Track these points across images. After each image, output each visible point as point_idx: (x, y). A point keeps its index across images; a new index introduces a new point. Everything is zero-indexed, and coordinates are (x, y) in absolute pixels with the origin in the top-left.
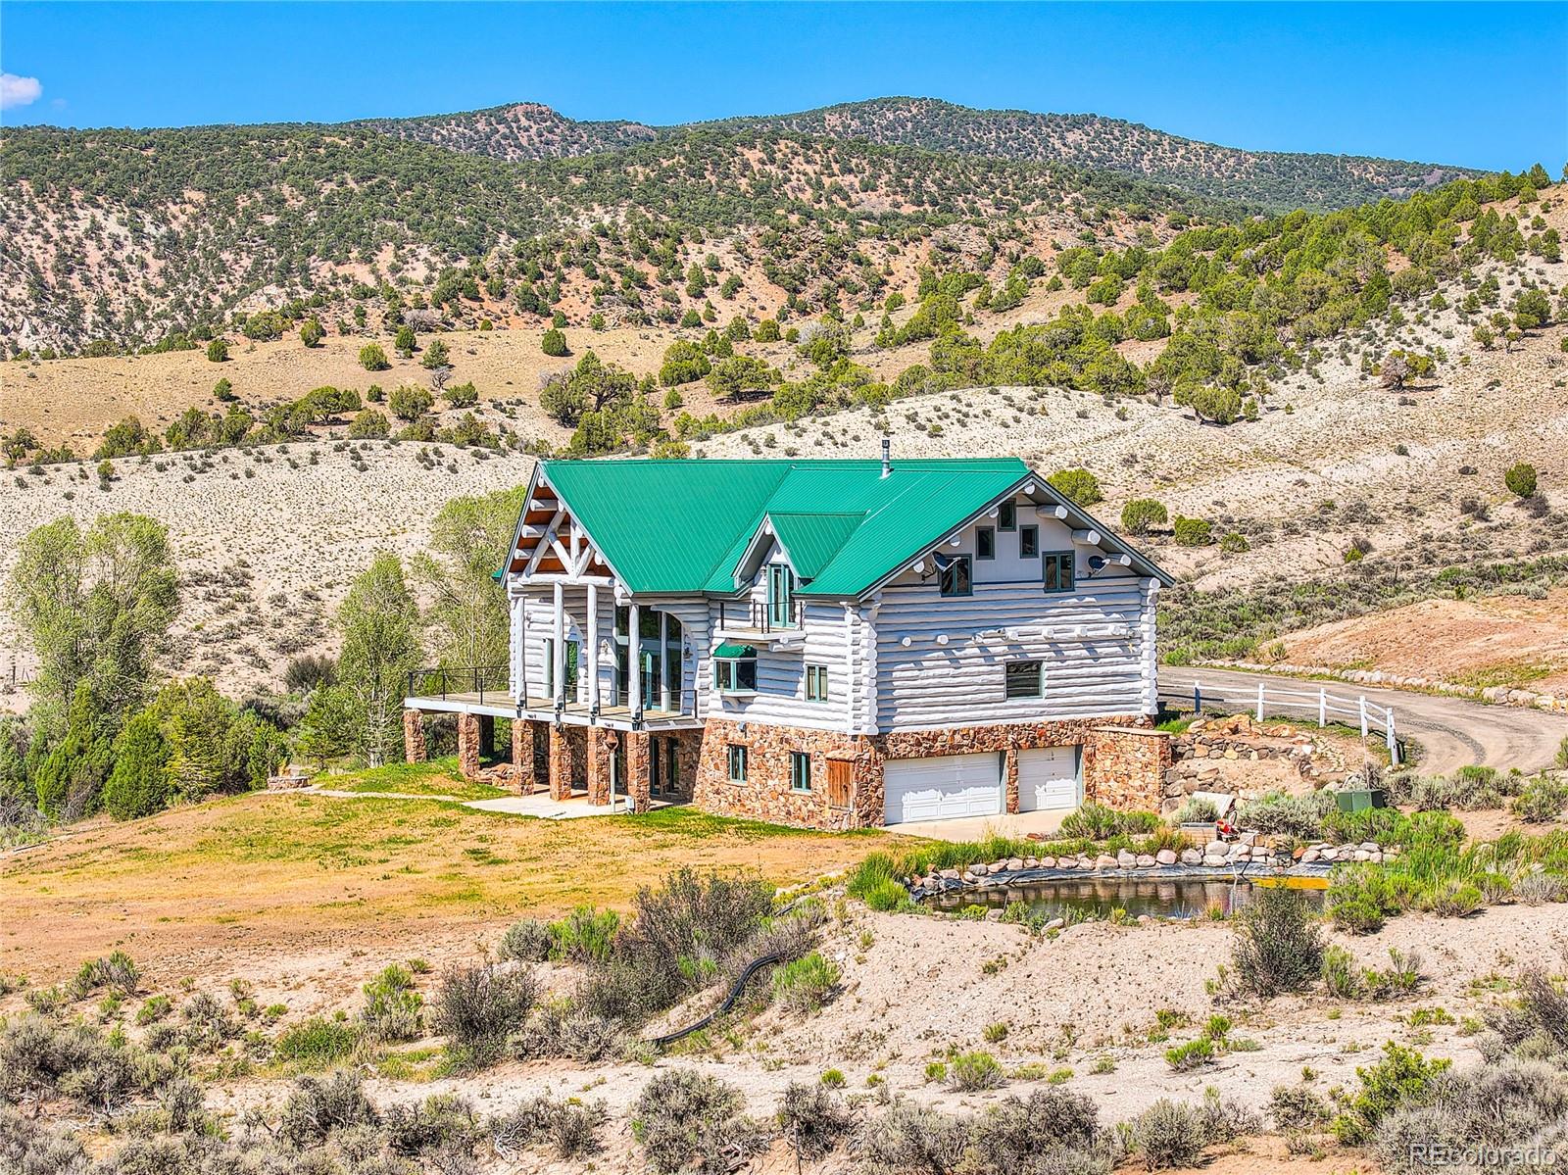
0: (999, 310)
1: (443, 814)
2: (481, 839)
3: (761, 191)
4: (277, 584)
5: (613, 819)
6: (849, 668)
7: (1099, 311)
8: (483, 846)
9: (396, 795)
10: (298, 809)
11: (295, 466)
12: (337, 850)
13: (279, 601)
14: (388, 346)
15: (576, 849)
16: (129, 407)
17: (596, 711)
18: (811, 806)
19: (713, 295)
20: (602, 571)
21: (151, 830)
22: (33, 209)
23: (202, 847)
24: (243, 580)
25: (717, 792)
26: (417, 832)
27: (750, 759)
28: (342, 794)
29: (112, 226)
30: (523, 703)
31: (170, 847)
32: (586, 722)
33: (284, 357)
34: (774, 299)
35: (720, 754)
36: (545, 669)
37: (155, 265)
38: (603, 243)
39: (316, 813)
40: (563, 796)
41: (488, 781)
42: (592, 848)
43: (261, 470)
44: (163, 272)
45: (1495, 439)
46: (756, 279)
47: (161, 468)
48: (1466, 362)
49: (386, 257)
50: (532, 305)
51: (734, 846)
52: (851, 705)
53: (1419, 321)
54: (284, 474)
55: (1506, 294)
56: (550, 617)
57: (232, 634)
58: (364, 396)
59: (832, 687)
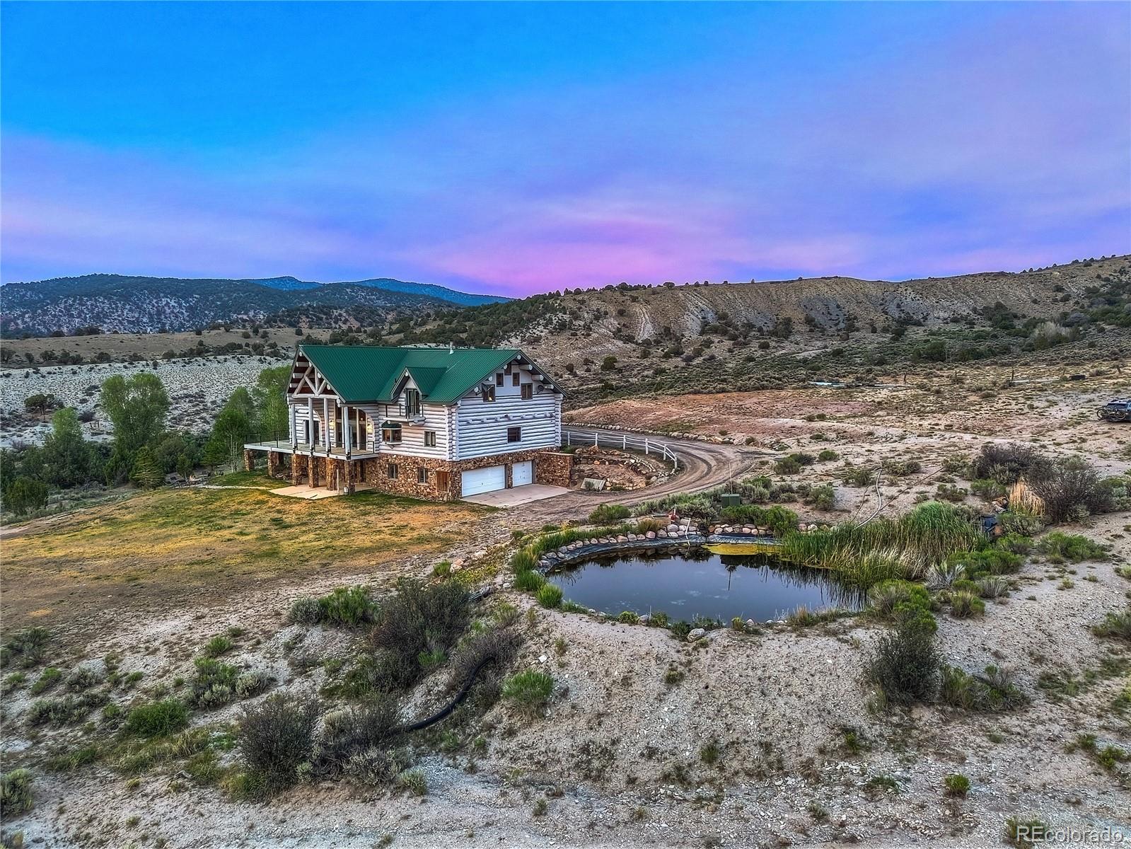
0: (420, 325)
1: (260, 498)
2: (279, 512)
3: (351, 299)
4: (213, 397)
5: (340, 498)
6: (447, 433)
7: (448, 326)
8: (280, 516)
9: (241, 487)
10: (194, 496)
11: (219, 362)
12: (208, 520)
13: (214, 402)
14: (250, 331)
15: (324, 517)
16: (171, 347)
17: (329, 451)
18: (428, 490)
19: (340, 323)
20: (331, 392)
21: (123, 508)
22: (148, 298)
23: (144, 518)
24: (202, 396)
25: (384, 483)
26: (249, 508)
27: (399, 470)
28: (215, 487)
29: (172, 303)
30: (296, 447)
31: (128, 517)
32: (325, 456)
33: (219, 334)
34: (356, 325)
35: (385, 468)
36: (304, 432)
37: (186, 314)
38: (310, 309)
39: (201, 497)
40: (316, 486)
41: (282, 478)
42: (332, 516)
43: (208, 363)
44: (188, 316)
45: (558, 358)
46: (352, 319)
47: (174, 363)
48: (547, 339)
49: (251, 313)
50: (291, 325)
51: (399, 512)
52: (448, 449)
53: (534, 328)
54: (215, 365)
55: (554, 322)
56: (306, 411)
57: (197, 413)
58: (244, 345)
59: (437, 440)
